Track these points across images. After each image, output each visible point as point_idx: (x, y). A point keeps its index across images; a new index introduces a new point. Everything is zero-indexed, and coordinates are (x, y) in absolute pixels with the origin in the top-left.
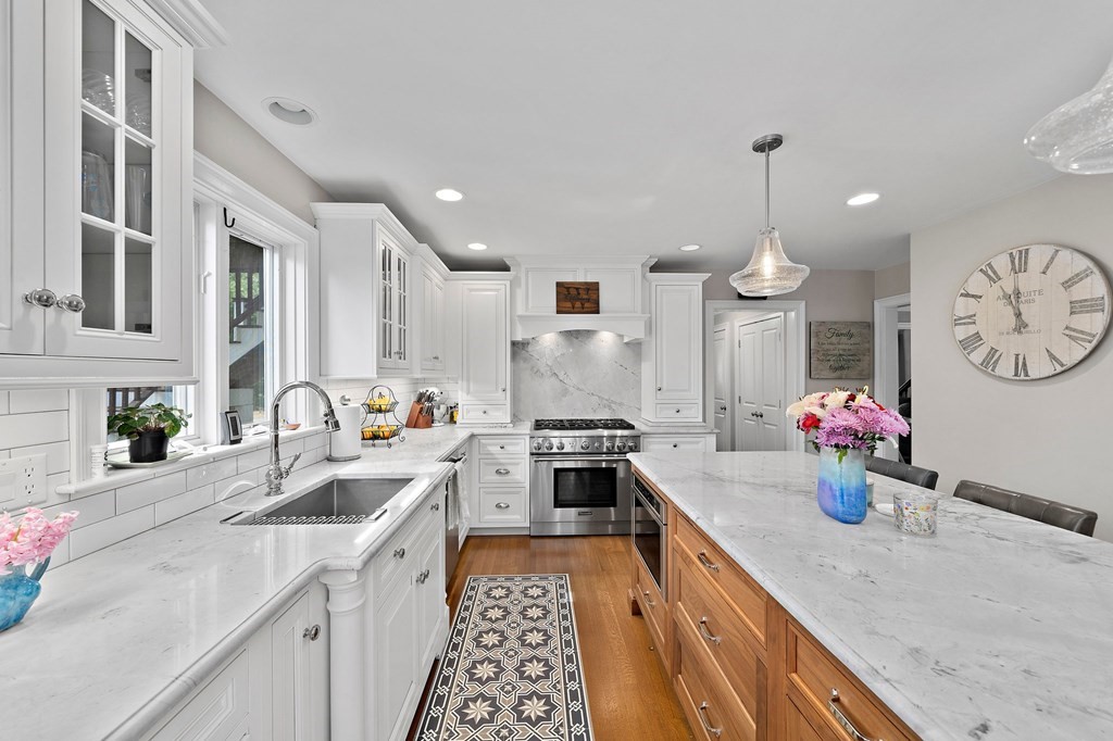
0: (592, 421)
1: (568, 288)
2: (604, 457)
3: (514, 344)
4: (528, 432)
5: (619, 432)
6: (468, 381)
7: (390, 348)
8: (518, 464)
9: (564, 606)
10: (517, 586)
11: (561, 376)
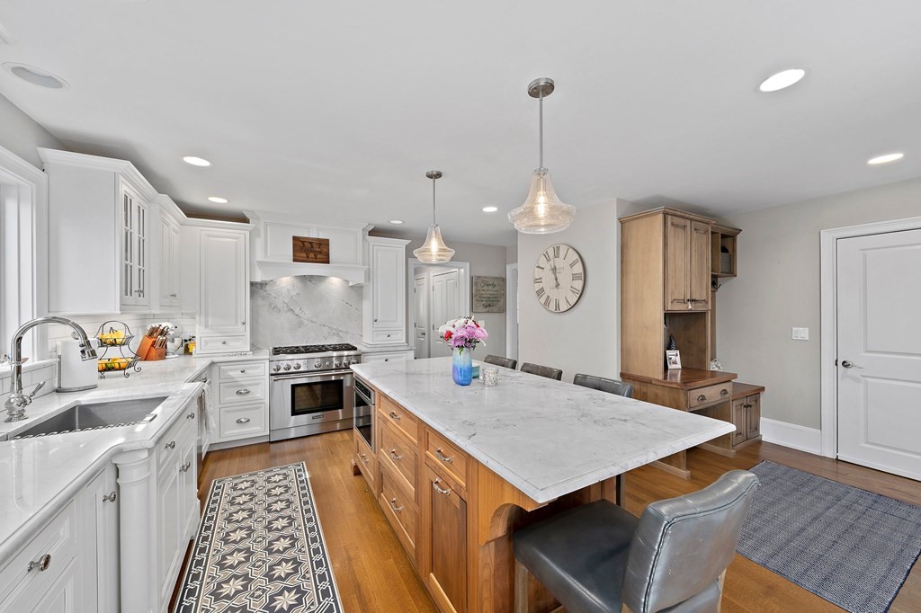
0: (323, 346)
1: (303, 242)
2: (333, 372)
3: (252, 284)
4: (268, 357)
5: (346, 353)
6: (206, 315)
7: (131, 287)
8: (258, 384)
9: (302, 482)
10: (260, 479)
11: (297, 311)
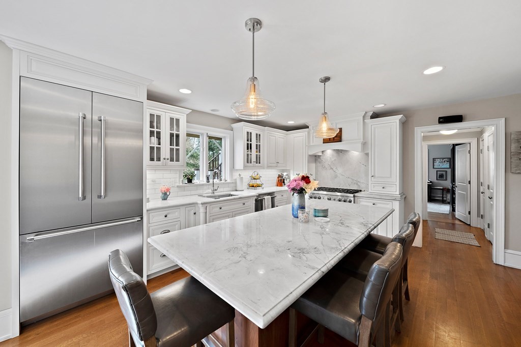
3: (315, 156)
6: (294, 170)
7: (251, 161)
11: (334, 169)
